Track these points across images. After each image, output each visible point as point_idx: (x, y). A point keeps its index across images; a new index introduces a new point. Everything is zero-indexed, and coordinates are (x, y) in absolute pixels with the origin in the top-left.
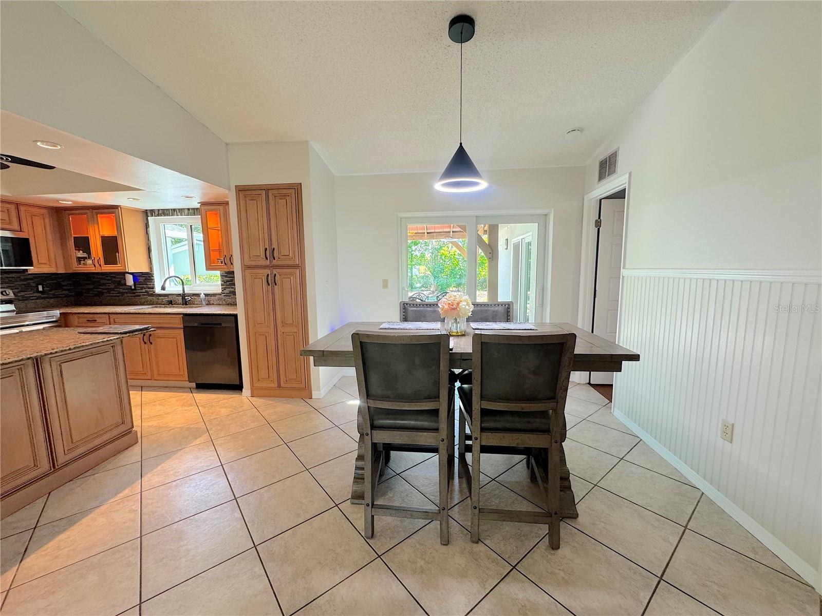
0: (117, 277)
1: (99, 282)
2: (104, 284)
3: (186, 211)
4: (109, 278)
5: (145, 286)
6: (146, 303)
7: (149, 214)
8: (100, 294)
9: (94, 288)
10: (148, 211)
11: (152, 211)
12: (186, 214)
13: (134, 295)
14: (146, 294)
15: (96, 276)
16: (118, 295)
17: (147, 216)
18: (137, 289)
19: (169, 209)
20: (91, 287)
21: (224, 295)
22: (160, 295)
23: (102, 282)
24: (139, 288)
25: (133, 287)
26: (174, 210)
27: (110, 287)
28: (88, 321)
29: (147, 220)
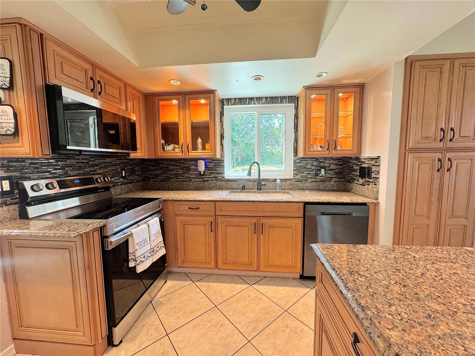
0: (186, 163)
1: (167, 167)
2: (173, 170)
3: (264, 100)
4: (178, 164)
5: (214, 171)
6: (214, 188)
7: (225, 103)
8: (169, 179)
9: (162, 173)
10: (224, 101)
11: (229, 100)
12: (263, 102)
13: (203, 180)
14: (214, 179)
15: (165, 162)
16: (186, 180)
17: (223, 105)
18: (206, 174)
19: (246, 98)
20: (159, 172)
21: (296, 180)
22: (229, 181)
23: (170, 167)
24: (208, 174)
25: (202, 173)
26: (252, 99)
27: (177, 173)
28: (190, 208)
29: (223, 108)
